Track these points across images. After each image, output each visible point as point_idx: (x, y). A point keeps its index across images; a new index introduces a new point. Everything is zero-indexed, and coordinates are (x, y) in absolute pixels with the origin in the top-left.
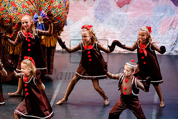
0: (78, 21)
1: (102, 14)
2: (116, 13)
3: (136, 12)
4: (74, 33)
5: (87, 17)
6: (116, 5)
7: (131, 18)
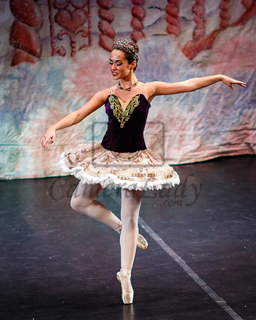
2: (181, 71)
3: (225, 64)
6: (181, 53)
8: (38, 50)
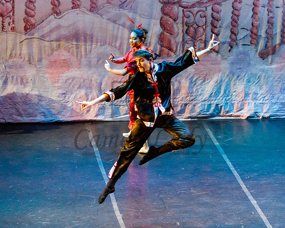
0: (208, 79)
1: (240, 69)
2: (257, 66)
3: (282, 64)
4: (203, 96)
5: (220, 75)
6: (258, 56)
7: (277, 73)
8: (175, 49)
